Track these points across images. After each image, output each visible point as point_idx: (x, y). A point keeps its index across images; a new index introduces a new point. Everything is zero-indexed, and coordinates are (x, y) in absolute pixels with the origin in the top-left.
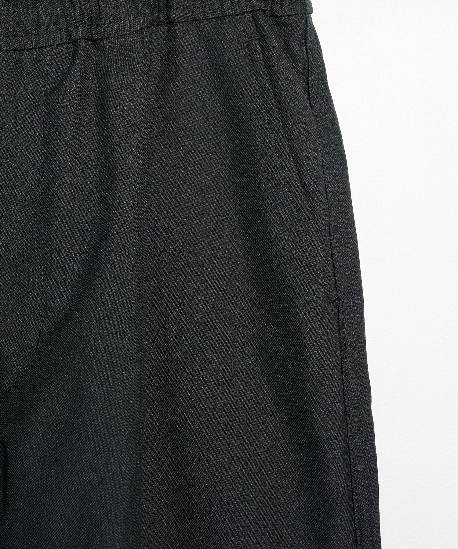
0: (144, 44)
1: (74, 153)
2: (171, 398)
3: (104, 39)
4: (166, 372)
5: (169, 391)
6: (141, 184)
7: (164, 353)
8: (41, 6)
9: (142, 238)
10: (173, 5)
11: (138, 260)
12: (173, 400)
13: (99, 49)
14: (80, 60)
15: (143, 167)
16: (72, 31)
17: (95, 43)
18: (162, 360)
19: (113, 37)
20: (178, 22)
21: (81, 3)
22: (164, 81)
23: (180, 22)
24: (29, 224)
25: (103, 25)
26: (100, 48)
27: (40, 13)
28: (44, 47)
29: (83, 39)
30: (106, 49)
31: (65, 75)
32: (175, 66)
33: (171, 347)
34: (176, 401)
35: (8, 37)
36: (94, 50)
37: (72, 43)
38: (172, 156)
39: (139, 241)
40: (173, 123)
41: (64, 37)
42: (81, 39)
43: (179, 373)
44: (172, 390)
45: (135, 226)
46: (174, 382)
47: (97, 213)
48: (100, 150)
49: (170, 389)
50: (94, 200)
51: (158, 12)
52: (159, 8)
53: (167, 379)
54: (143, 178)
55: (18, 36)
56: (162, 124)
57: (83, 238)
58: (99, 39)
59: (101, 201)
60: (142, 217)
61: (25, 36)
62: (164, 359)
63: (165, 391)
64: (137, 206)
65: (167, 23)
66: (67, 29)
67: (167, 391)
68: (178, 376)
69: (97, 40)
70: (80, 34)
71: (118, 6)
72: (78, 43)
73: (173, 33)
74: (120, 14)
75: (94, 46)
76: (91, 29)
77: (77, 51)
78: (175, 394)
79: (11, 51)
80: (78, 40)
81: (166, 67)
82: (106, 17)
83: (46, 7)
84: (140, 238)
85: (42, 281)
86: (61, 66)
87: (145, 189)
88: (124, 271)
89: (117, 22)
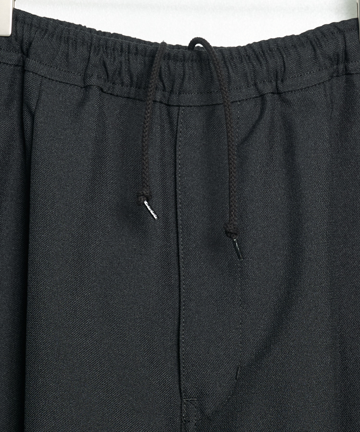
0: (326, 96)
1: (266, 198)
2: (349, 421)
3: (289, 91)
4: (345, 397)
5: (348, 415)
6: (329, 225)
7: (343, 380)
8: (231, 64)
9: (333, 274)
10: (351, 58)
11: (330, 293)
12: (352, 423)
13: (284, 101)
14: (267, 112)
15: (330, 209)
16: (260, 86)
17: (281, 95)
18: (341, 386)
19: (297, 90)
20: (356, 73)
21: (267, 60)
22: (343, 128)
23: (358, 73)
24: (225, 263)
25: (288, 79)
26: (286, 100)
27: (231, 70)
28: (234, 102)
29: (270, 93)
30: (291, 101)
31: (254, 127)
32: (352, 114)
33: (350, 374)
34: (354, 424)
35: (201, 93)
36: (280, 102)
37: (260, 97)
38: (350, 198)
39: (330, 277)
40: (351, 167)
41: (252, 92)
42: (268, 93)
43: (356, 398)
44: (351, 413)
45: (326, 264)
46: (352, 406)
47: (289, 253)
48: (290, 195)
49: (349, 413)
50: (286, 240)
51: (337, 65)
52: (338, 60)
53: (346, 404)
54: (331, 219)
55: (211, 93)
56: (340, 168)
57: (276, 275)
58: (285, 92)
59: (292, 241)
60: (331, 254)
61: (217, 92)
62: (343, 386)
63: (344, 414)
64: (327, 245)
65: (345, 74)
66: (255, 84)
67: (346, 415)
68: (356, 400)
69: (282, 93)
70: (268, 88)
71: (301, 61)
72: (265, 97)
73: (351, 83)
74: (303, 69)
75: (279, 99)
76: (276, 83)
77: (265, 104)
78: (353, 418)
79: (204, 106)
80: (266, 94)
81: (345, 115)
82: (290, 72)
83: (236, 65)
84: (331, 274)
85: (240, 315)
86: (251, 119)
87: (333, 229)
88: (318, 305)
89: (301, 75)
